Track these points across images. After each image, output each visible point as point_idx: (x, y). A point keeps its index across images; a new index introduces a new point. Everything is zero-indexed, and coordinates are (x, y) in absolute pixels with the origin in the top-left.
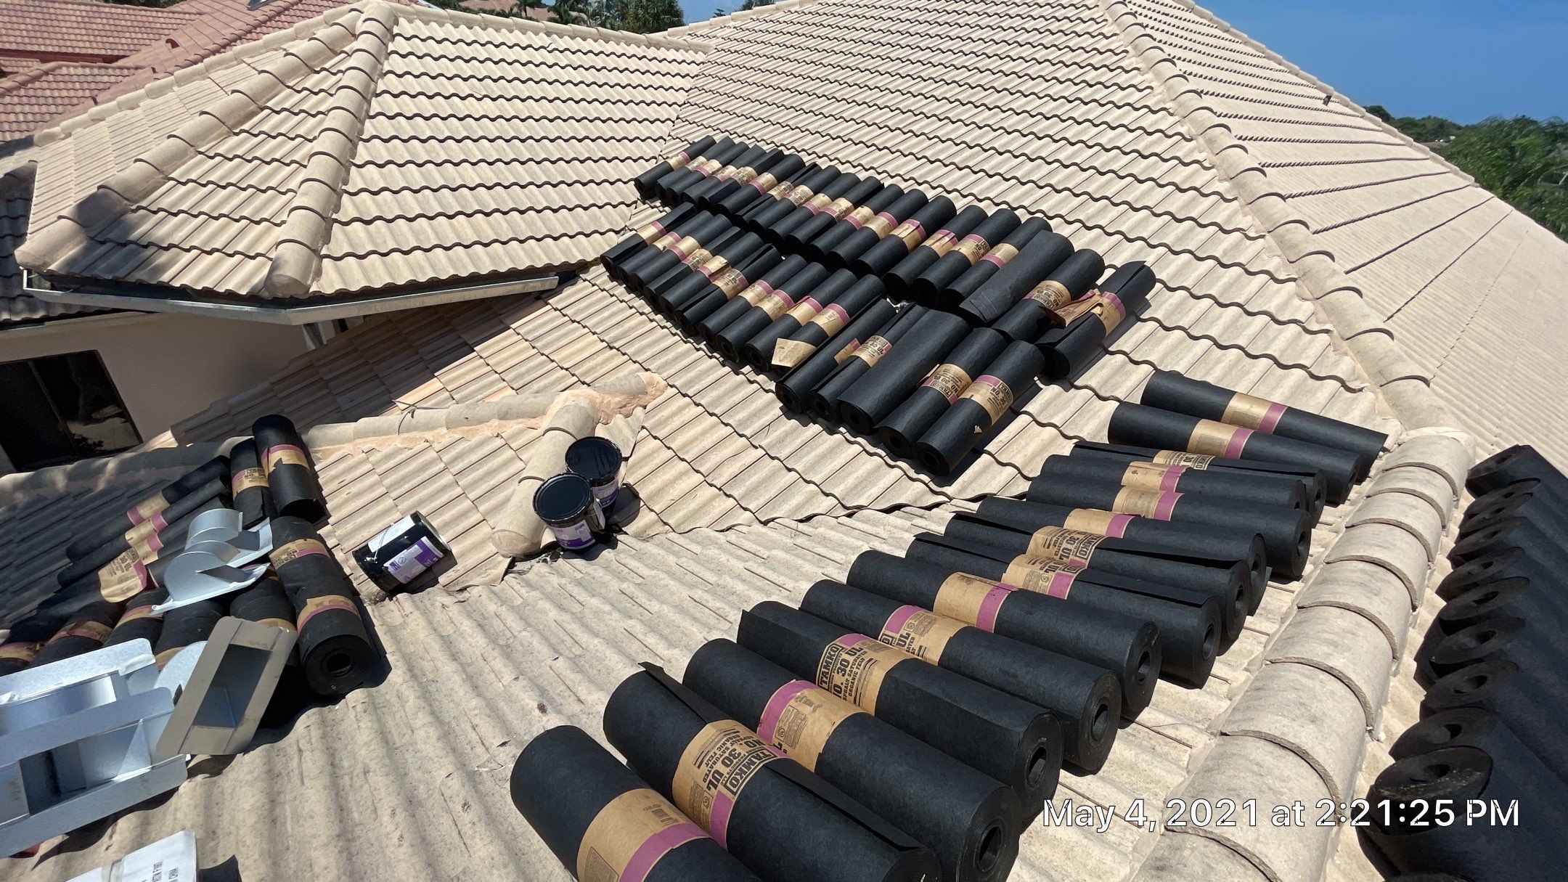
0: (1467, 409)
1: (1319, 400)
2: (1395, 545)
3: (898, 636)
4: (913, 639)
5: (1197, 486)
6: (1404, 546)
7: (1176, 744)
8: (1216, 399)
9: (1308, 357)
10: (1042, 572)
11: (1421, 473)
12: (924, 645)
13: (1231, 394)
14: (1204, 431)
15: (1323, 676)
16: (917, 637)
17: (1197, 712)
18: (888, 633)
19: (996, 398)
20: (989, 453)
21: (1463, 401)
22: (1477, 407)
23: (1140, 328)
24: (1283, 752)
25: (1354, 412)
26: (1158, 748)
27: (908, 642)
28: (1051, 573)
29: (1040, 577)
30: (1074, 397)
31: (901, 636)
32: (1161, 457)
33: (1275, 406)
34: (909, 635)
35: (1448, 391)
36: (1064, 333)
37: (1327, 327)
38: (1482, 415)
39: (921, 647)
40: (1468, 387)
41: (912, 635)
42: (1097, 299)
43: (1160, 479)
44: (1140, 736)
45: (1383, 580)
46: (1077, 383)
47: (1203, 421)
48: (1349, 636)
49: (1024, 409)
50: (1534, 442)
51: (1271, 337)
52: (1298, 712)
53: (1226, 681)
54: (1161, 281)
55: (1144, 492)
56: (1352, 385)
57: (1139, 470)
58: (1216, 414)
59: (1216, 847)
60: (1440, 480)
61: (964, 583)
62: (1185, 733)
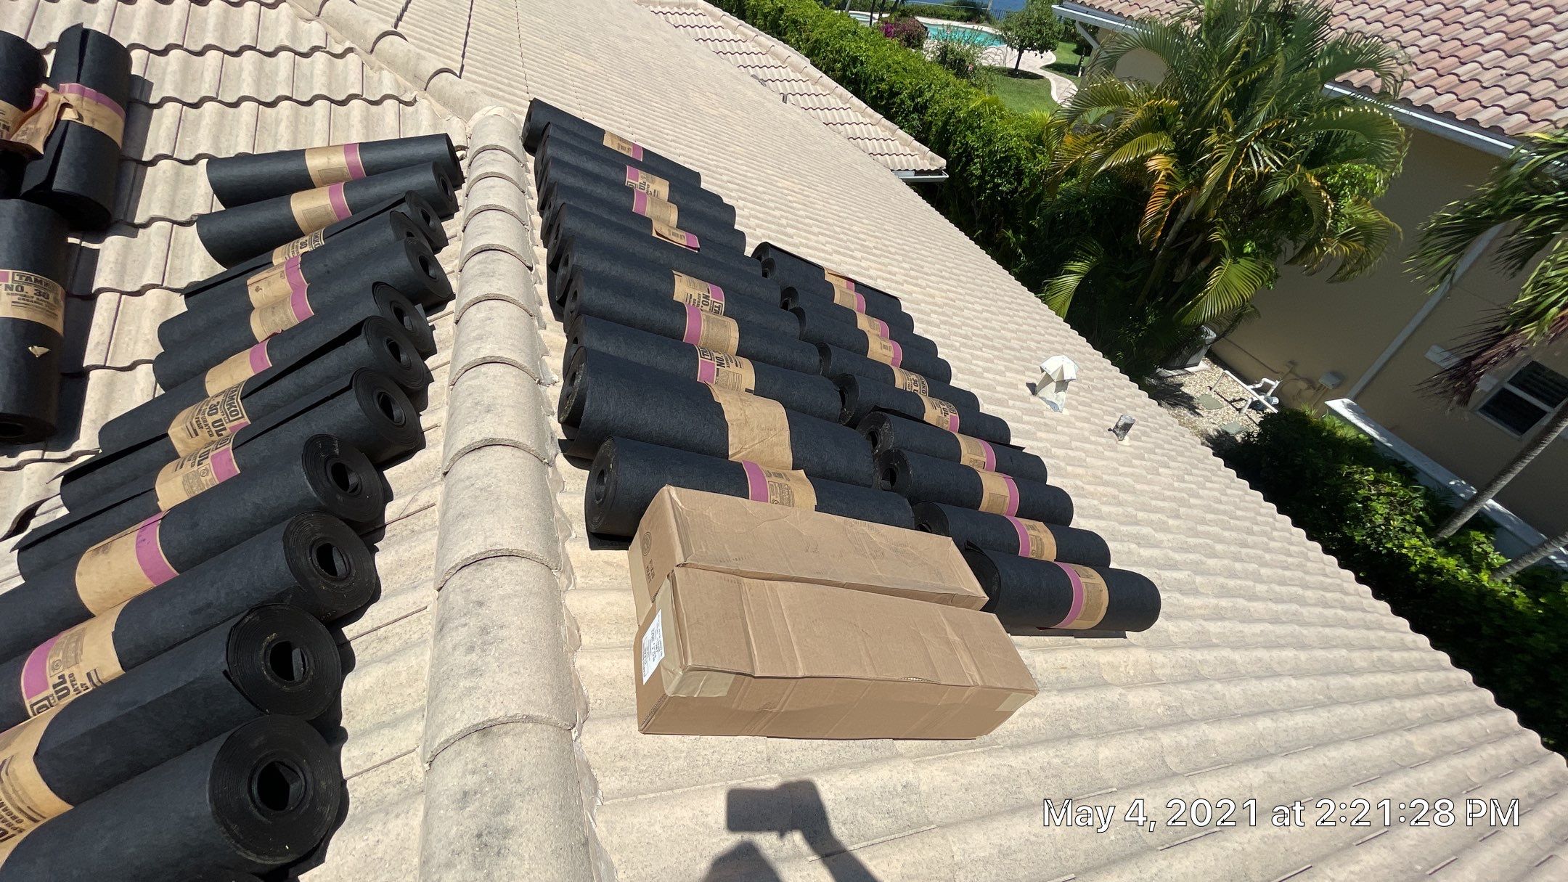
0: (500, 86)
1: (388, 125)
2: (489, 227)
3: (51, 691)
4: (71, 675)
5: (320, 267)
6: (497, 223)
7: (424, 512)
8: (292, 166)
9: (353, 83)
10: (196, 468)
11: (487, 156)
12: (90, 669)
13: (300, 154)
14: (302, 206)
15: (484, 368)
16: (74, 670)
17: (428, 471)
18: (34, 700)
19: (25, 297)
20: (97, 367)
21: (495, 80)
22: (506, 81)
23: (161, 117)
24: (481, 452)
25: (421, 123)
26: (416, 528)
27: (68, 684)
28: (205, 462)
29: (197, 474)
30: (149, 241)
31: (55, 686)
32: (279, 256)
33: (348, 148)
34: (62, 677)
35: (481, 75)
36: (45, 165)
37: (348, 44)
38: (512, 87)
39: (89, 675)
40: (493, 67)
41: (67, 673)
42: (54, 99)
43: (285, 280)
44: (398, 531)
45: (493, 261)
46: (139, 219)
47: (294, 195)
48: (488, 322)
49: (96, 287)
50: (538, 94)
51: (309, 74)
52: (477, 412)
53: (436, 426)
54: (135, 46)
55: (274, 306)
56: (407, 98)
57: (260, 285)
58: (304, 183)
59: (466, 570)
60: (502, 155)
61: (101, 557)
62: (423, 499)
